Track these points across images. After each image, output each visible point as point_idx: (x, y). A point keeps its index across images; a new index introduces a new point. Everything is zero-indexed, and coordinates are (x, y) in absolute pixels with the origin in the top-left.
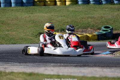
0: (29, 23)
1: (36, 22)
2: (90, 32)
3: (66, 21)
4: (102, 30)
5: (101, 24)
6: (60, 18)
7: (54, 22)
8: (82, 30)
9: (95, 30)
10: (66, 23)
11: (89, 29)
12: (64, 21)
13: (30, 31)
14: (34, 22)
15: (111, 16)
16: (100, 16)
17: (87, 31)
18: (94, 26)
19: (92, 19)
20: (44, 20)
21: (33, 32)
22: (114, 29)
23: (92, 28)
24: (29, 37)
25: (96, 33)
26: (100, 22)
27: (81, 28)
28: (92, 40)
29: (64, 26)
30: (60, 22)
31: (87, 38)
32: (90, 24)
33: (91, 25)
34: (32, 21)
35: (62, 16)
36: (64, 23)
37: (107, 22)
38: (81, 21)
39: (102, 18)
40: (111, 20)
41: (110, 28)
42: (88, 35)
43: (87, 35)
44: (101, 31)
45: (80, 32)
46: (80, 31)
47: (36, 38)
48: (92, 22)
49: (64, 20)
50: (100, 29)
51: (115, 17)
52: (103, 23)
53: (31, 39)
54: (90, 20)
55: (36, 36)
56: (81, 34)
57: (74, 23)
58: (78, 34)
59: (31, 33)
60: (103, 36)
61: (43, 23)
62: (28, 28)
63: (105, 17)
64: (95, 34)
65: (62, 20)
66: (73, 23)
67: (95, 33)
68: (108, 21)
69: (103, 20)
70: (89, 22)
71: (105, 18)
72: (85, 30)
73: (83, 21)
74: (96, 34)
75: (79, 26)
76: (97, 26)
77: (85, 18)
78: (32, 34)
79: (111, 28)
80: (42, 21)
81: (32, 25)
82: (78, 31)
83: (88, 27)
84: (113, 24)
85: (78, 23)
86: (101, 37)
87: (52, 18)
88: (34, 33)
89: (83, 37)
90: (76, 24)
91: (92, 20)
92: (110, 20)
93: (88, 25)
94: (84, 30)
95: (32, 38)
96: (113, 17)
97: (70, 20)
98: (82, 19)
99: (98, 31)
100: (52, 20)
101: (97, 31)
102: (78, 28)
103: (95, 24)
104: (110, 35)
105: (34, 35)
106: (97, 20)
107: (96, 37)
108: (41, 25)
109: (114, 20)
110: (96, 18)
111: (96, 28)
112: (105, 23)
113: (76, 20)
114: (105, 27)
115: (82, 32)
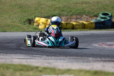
0: (15, 7)
1: (24, 6)
2: (85, 19)
3: (58, 6)
4: (100, 17)
5: (98, 10)
6: (50, 3)
7: (44, 7)
8: (77, 17)
9: (91, 17)
10: (58, 9)
11: (84, 16)
12: (55, 7)
13: (17, 17)
14: (21, 6)
15: (108, 2)
16: (96, 1)
17: (82, 18)
18: (90, 13)
19: (87, 4)
20: (32, 4)
21: (21, 18)
22: (113, 16)
23: (87, 15)
24: (16, 24)
25: (94, 20)
26: (96, 8)
27: (76, 15)
28: (89, 29)
29: (56, 12)
30: (50, 7)
31: (83, 26)
32: (85, 10)
33: (86, 12)
34: (19, 6)
35: (52, 1)
36: (56, 8)
37: (105, 9)
38: (75, 7)
39: (98, 4)
40: (109, 6)
41: (108, 15)
42: (85, 23)
43: (83, 23)
44: (98, 18)
45: (74, 19)
46: (74, 17)
47: (25, 24)
48: (87, 9)
49: (55, 5)
50: (96, 16)
51: (113, 3)
52: (99, 9)
53: (19, 27)
54: (84, 5)
55: (24, 23)
56: (75, 21)
57: (67, 9)
58: (71, 21)
59: (18, 19)
60: (101, 25)
61: (31, 8)
62: (15, 14)
63: (101, 2)
64: (92, 22)
65: (52, 5)
66: (65, 8)
67: (91, 20)
68: (106, 7)
69: (100, 5)
70: (83, 8)
71: (101, 4)
72: (80, 17)
73: (76, 6)
74: (94, 22)
75: (73, 12)
76: (93, 13)
77: (79, 3)
78: (20, 20)
79: (110, 15)
80: (30, 6)
81: (18, 10)
82: (72, 17)
83: (83, 13)
84: (111, 10)
85: (71, 9)
86: (100, 25)
87: (42, 3)
88: (21, 20)
89: (79, 25)
90: (68, 9)
91: (87, 6)
92: (107, 6)
93: (83, 11)
94: (78, 17)
95: (20, 25)
96: (111, 3)
97: (61, 5)
98: (76, 4)
99: (95, 18)
100: (41, 5)
101: (93, 18)
102: (72, 15)
103: (90, 10)
104: (110, 24)
105: (22, 21)
106: (93, 6)
107: (94, 25)
108: (28, 10)
109: (112, 6)
110: (91, 3)
111: (92, 15)
112: (102, 9)
113: (69, 6)
114: (104, 14)
115: (77, 19)
